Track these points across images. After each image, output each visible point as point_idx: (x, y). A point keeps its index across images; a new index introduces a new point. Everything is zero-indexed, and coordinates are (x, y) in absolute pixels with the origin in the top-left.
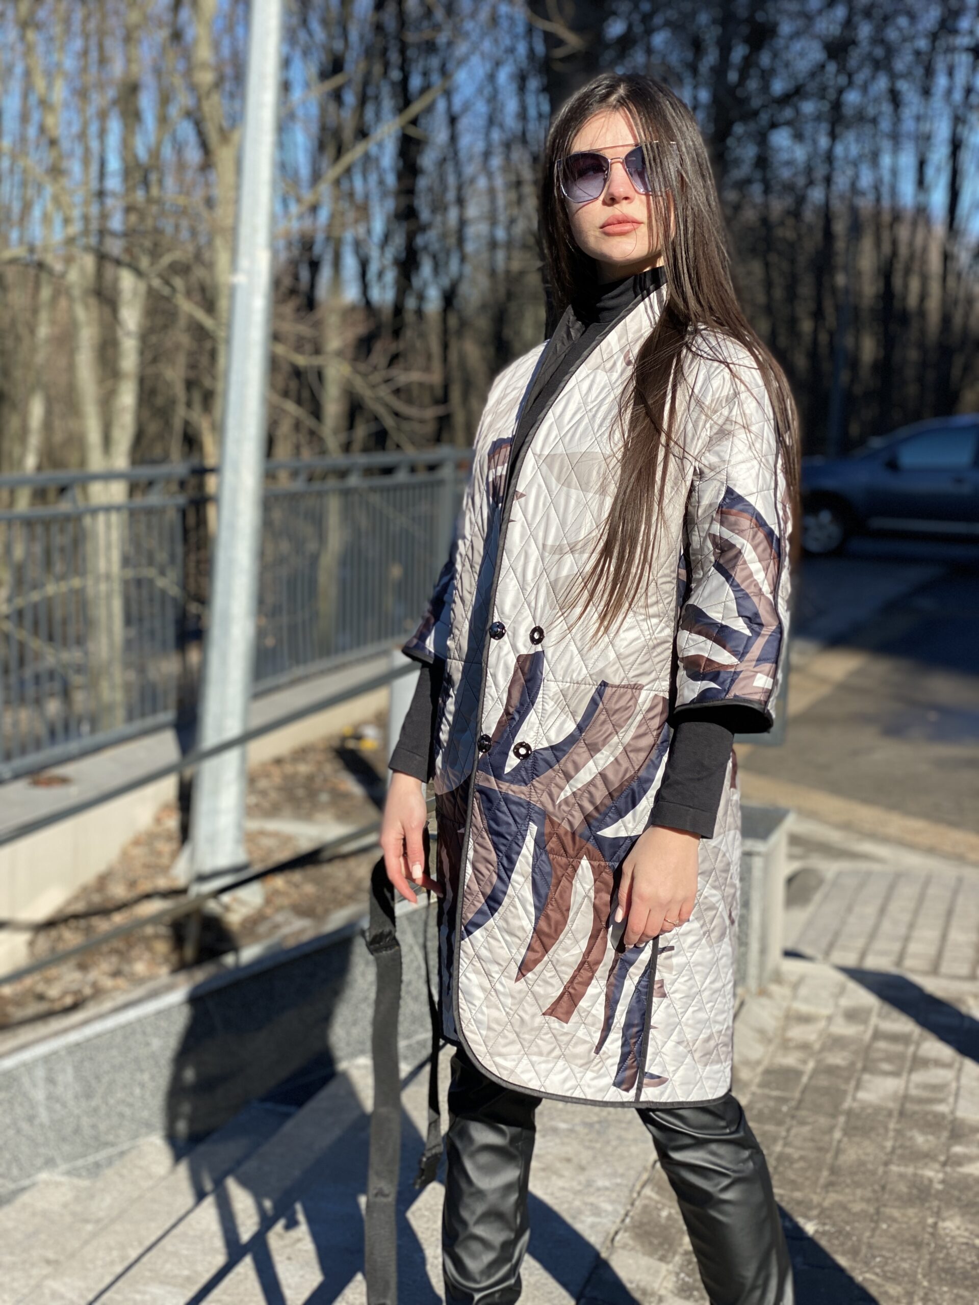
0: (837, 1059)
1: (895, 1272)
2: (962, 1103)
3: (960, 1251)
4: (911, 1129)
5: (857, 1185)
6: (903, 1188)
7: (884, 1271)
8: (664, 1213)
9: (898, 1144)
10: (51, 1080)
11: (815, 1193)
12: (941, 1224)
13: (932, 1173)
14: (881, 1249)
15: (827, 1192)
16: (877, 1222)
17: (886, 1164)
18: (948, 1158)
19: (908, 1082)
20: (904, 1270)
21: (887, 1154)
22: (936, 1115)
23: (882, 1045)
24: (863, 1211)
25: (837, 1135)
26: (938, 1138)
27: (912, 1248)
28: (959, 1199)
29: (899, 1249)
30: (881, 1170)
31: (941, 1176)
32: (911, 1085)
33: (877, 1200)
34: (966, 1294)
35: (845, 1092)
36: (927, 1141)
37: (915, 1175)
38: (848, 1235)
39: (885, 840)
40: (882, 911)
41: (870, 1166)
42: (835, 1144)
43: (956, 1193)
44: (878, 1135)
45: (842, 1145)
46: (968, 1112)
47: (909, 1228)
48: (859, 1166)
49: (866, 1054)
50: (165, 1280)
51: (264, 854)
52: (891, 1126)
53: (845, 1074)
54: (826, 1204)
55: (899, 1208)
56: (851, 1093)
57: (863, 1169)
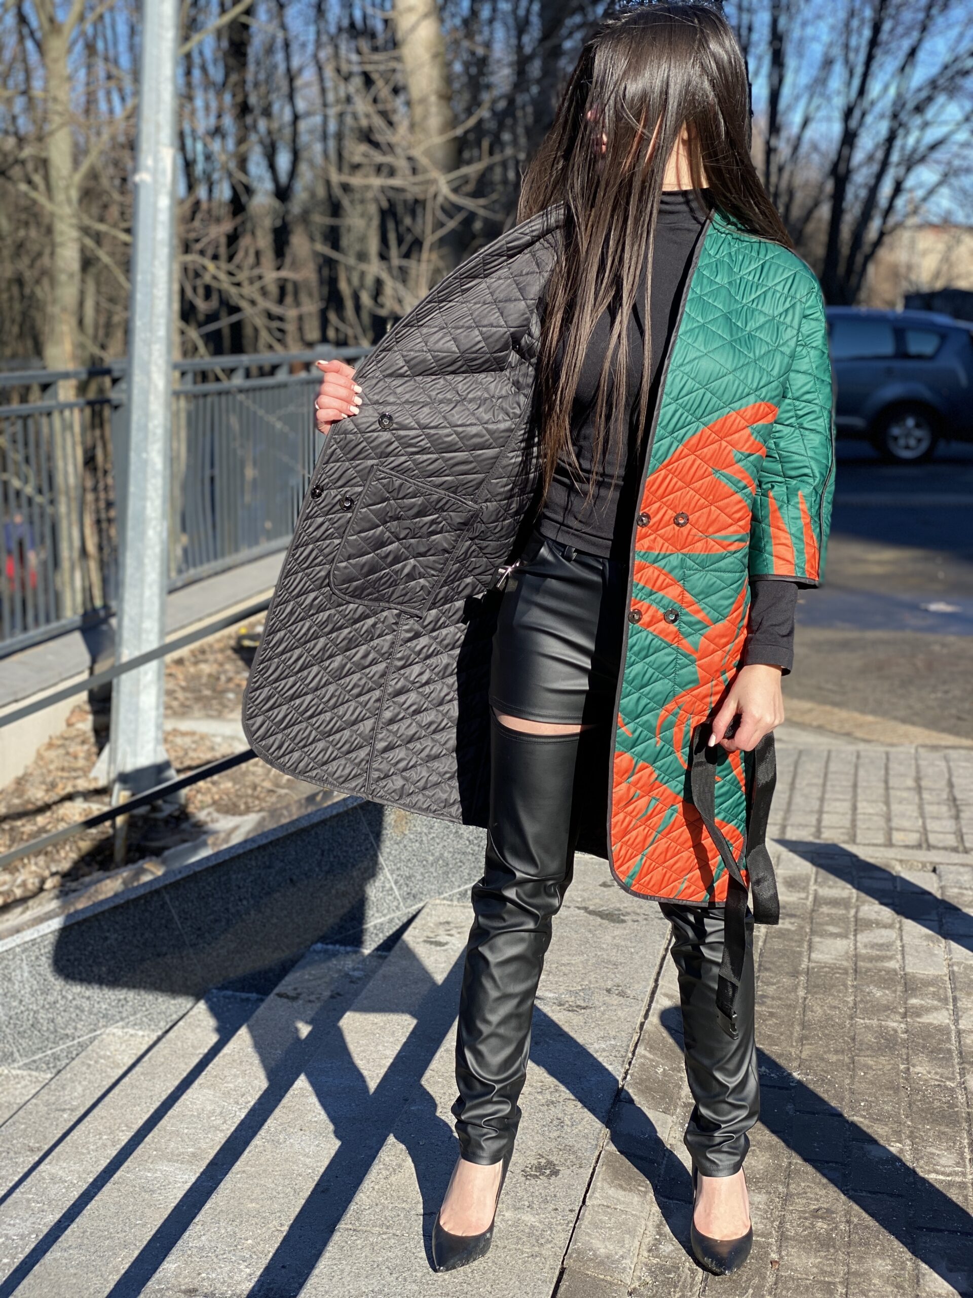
1: (880, 1114)
2: (909, 958)
3: (934, 1093)
4: (868, 985)
6: (870, 1038)
7: (870, 1115)
8: (660, 1070)
9: (858, 999)
11: (792, 1046)
12: (912, 1069)
13: (894, 1024)
14: (863, 1094)
15: (803, 1045)
16: (854, 1070)
17: (852, 1018)
18: (907, 1010)
19: (856, 941)
20: (888, 1112)
21: (851, 1009)
22: (888, 972)
23: (825, 909)
24: (839, 1061)
25: (801, 993)
26: (895, 992)
27: (891, 1092)
28: (924, 1047)
29: (880, 1093)
30: (848, 1023)
31: (903, 1026)
32: (859, 945)
33: (850, 1050)
34: (948, 1130)
35: (800, 953)
36: (885, 995)
37: (880, 1026)
41: (837, 1020)
42: (801, 1001)
43: (921, 1041)
44: (839, 991)
45: (807, 1002)
46: (917, 967)
47: (884, 1074)
48: (827, 1020)
49: (812, 919)
50: (172, 1158)
51: (181, 753)
52: (849, 983)
53: (797, 937)
54: (804, 1056)
55: (872, 1056)
56: (806, 954)
57: (831, 1022)
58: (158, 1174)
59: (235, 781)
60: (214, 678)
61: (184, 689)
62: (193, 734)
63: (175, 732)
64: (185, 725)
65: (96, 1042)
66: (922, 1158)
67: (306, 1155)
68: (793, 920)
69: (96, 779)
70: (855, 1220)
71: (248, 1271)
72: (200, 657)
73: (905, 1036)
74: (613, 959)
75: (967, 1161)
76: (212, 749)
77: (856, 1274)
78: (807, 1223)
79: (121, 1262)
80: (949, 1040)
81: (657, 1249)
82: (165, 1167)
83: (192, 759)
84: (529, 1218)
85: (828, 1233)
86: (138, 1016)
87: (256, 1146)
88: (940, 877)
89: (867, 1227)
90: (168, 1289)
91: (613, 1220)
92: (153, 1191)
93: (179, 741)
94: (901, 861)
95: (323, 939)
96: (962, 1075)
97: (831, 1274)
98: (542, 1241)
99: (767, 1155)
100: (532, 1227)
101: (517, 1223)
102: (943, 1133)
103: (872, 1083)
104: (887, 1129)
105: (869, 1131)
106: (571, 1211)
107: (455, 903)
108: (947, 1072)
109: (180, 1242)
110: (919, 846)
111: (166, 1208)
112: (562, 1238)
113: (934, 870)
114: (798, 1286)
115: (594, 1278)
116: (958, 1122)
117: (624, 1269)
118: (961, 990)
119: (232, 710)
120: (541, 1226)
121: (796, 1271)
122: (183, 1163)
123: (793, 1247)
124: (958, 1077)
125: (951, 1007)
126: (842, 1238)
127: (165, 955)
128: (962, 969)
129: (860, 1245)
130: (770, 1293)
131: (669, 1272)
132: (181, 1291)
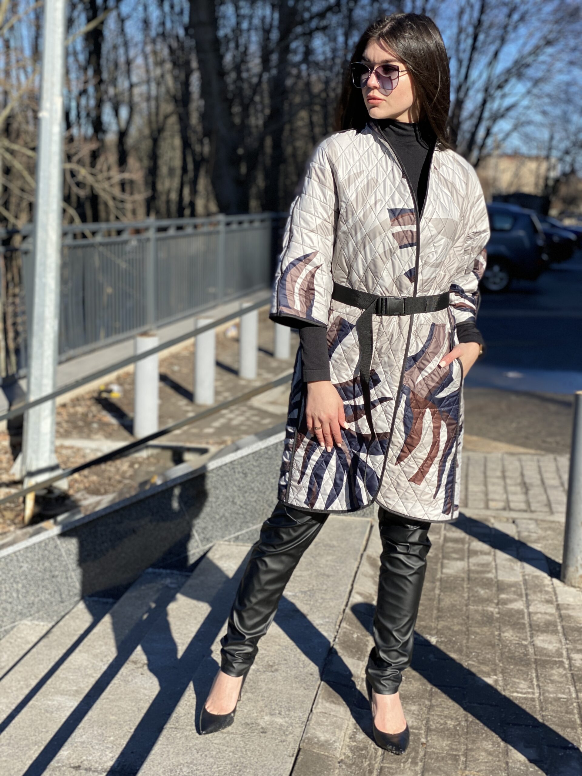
1: (484, 659)
2: (500, 572)
3: (516, 648)
4: (476, 587)
5: (453, 617)
6: (478, 617)
7: (478, 660)
8: (355, 636)
9: (471, 595)
11: (432, 622)
12: (502, 634)
13: (492, 609)
14: (474, 648)
15: (438, 621)
16: (468, 635)
17: (467, 605)
18: (499, 601)
19: (468, 563)
20: (488, 658)
21: (466, 600)
22: (488, 579)
23: (450, 544)
24: (459, 629)
25: (437, 592)
26: (491, 591)
27: (490, 647)
28: (509, 622)
29: (483, 648)
30: (464, 608)
31: (497, 610)
32: (471, 564)
33: (466, 624)
34: (523, 668)
35: (436, 569)
36: (486, 593)
37: (483, 610)
38: (455, 643)
41: (458, 607)
42: (437, 596)
43: (507, 618)
44: (459, 591)
45: (441, 597)
46: (505, 577)
47: (486, 637)
48: (452, 607)
49: (443, 550)
50: (63, 693)
51: (65, 459)
52: (465, 586)
53: (434, 560)
54: (439, 627)
55: (478, 627)
56: (439, 570)
57: (455, 608)
58: (55, 702)
59: (98, 475)
60: (85, 415)
61: (67, 422)
62: (71, 448)
63: (62, 447)
64: (68, 442)
65: (15, 629)
66: (509, 684)
67: (145, 689)
69: (14, 475)
71: (111, 755)
72: (76, 403)
73: (498, 616)
74: (327, 573)
75: (535, 686)
76: (84, 456)
77: (472, 750)
79: (34, 753)
80: (523, 618)
81: (355, 737)
82: (59, 698)
83: (72, 463)
84: (279, 720)
85: (455, 727)
86: (41, 613)
87: (115, 684)
88: (517, 526)
90: (63, 766)
91: (329, 721)
92: (52, 712)
93: (64, 452)
94: (494, 517)
95: (153, 566)
96: (532, 636)
97: (456, 750)
98: (287, 733)
99: (419, 683)
100: (281, 725)
101: (272, 723)
102: (521, 670)
103: (479, 642)
104: (488, 668)
106: (304, 716)
107: (232, 543)
108: (523, 636)
109: (70, 739)
110: (504, 509)
111: (60, 722)
112: (298, 731)
113: (514, 522)
114: (438, 757)
115: (318, 754)
116: (530, 664)
117: (336, 749)
118: (530, 589)
119: (96, 433)
120: (286, 725)
121: (436, 748)
122: (70, 696)
123: (434, 735)
124: (529, 638)
125: (524, 599)
126: (463, 730)
127: (57, 576)
128: (530, 578)
129: (474, 733)
130: (421, 761)
131: (362, 750)
132: (71, 767)
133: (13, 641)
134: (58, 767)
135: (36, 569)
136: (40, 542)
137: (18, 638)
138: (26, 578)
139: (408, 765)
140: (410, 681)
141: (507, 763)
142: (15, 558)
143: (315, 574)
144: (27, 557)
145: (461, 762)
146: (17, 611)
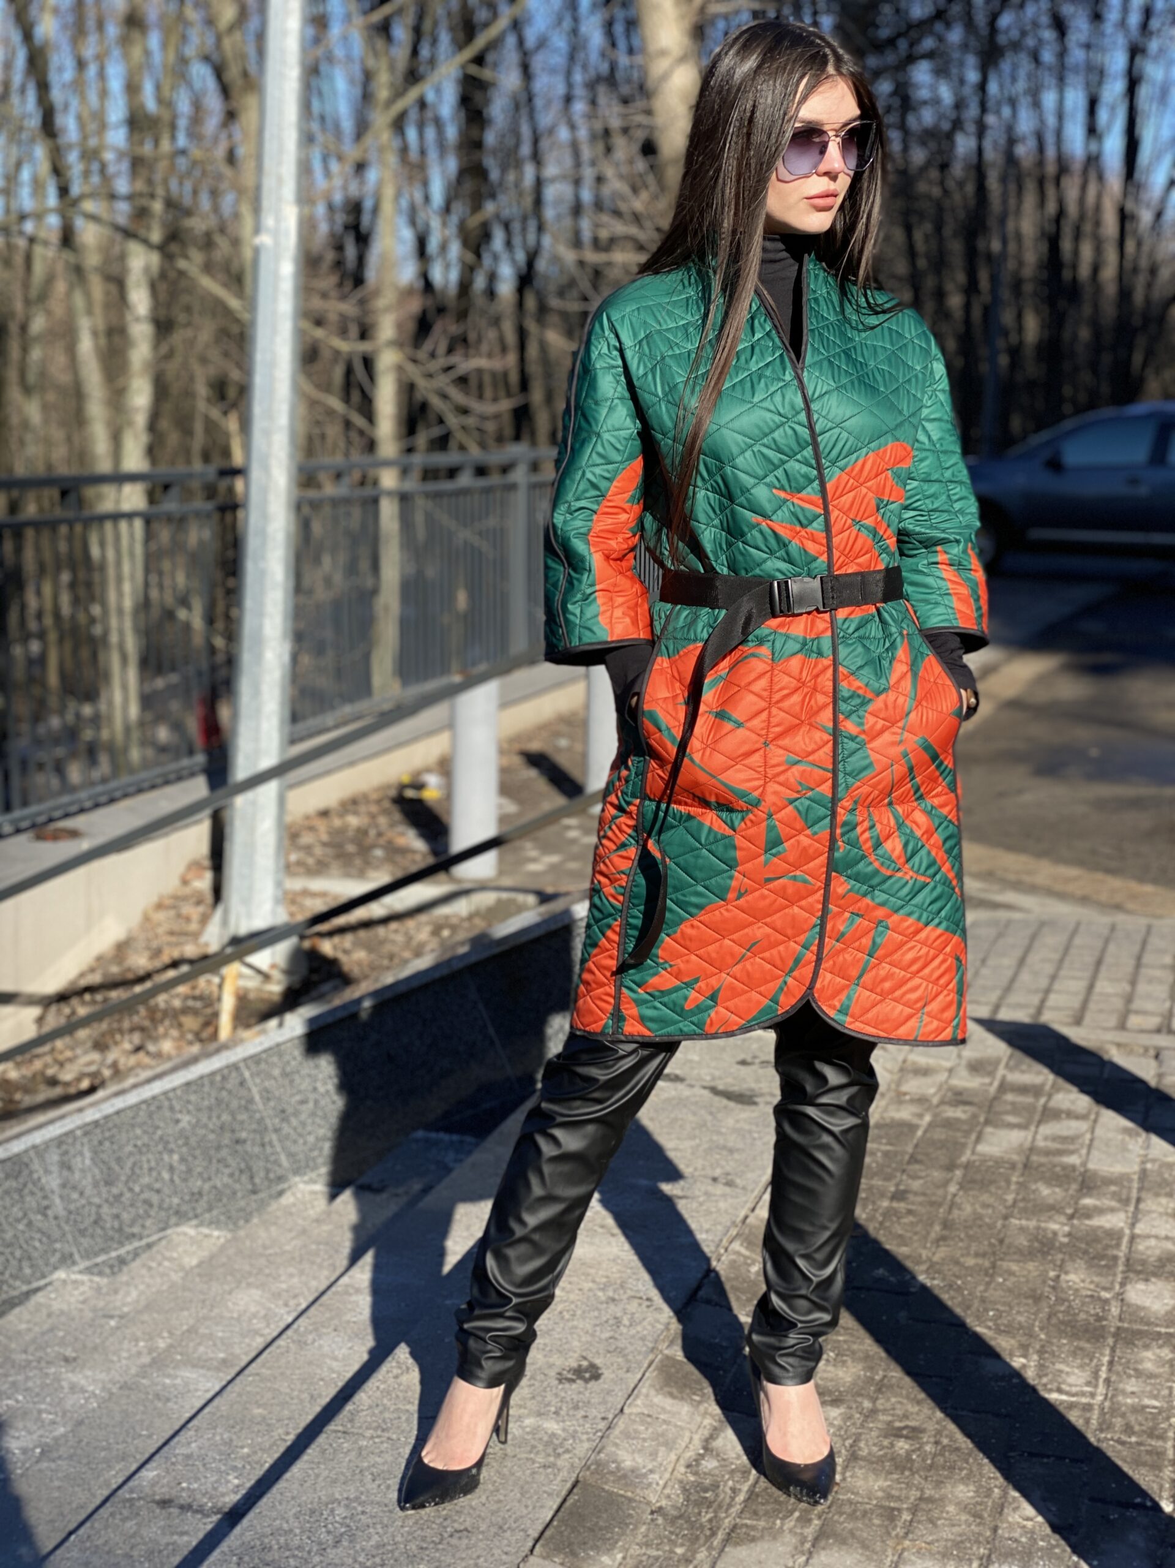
0: (959, 1113)
1: (1010, 1325)
2: (1095, 1153)
3: (1083, 1304)
4: (1036, 1182)
5: (972, 1239)
6: (1023, 1241)
7: (997, 1325)
9: (1020, 1197)
10: (65, 1165)
11: (925, 1248)
12: (1063, 1277)
13: (1057, 1226)
14: (995, 1303)
15: (938, 1246)
16: (992, 1276)
17: (1006, 1218)
18: (1076, 1211)
20: (1020, 1323)
21: (1008, 1208)
22: (1064, 1167)
23: (1009, 1097)
24: (976, 1265)
25: (953, 1188)
26: (1067, 1190)
27: (1030, 1301)
28: (1086, 1252)
29: (1015, 1302)
30: (999, 1224)
31: (1067, 1229)
32: (1039, 1137)
33: (994, 1253)
34: (1087, 1346)
35: (964, 1146)
36: (1054, 1193)
37: (1038, 1228)
38: (959, 1289)
39: (1032, 889)
40: (1022, 962)
41: (987, 1220)
42: (949, 1197)
43: (1083, 1246)
44: (999, 1188)
45: (957, 1199)
46: (1101, 1164)
47: (1028, 1281)
48: (975, 1220)
49: (990, 1107)
52: (1014, 1179)
53: (965, 1127)
54: (936, 1258)
55: (1019, 1261)
56: (970, 1146)
57: (979, 1222)
58: (178, 1381)
59: (369, 947)
60: (362, 832)
61: (325, 844)
63: (306, 893)
64: (317, 884)
66: (1046, 1375)
68: (967, 1108)
69: (207, 945)
70: (945, 1441)
71: (236, 1482)
72: (351, 806)
74: (730, 1144)
75: (1101, 1381)
77: (930, 1500)
78: (886, 1443)
80: (1118, 1246)
81: (698, 1464)
82: (188, 1374)
84: (552, 1426)
85: (909, 1453)
86: (215, 1213)
88: (1161, 1063)
89: (958, 1449)
90: (139, 1499)
91: (651, 1430)
94: (1121, 1045)
95: (427, 1126)
97: (898, 1499)
98: (560, 1450)
99: (860, 1366)
100: (553, 1435)
101: (535, 1430)
102: (1081, 1349)
104: (1013, 1342)
105: (993, 1343)
106: (604, 1419)
108: (1104, 1281)
110: (1158, 1031)
112: (583, 1448)
113: (1157, 1057)
114: (855, 1511)
115: (611, 1493)
116: (1103, 1337)
117: (650, 1484)
118: (1149, 1190)
119: (377, 868)
120: (563, 1435)
121: (857, 1494)
122: (209, 1369)
123: (861, 1468)
124: (1117, 1287)
125: (1131, 1208)
126: (924, 1460)
127: (244, 1141)
128: (1156, 1166)
129: (943, 1468)
130: (819, 1517)
131: (706, 1490)
132: (153, 1501)
133: (154, 1264)
134: (131, 1500)
135: (205, 1126)
136: (213, 1074)
137: (165, 1258)
138: (186, 1144)
139: (790, 1523)
140: (844, 1362)
141: (995, 1529)
142: (166, 1103)
143: (706, 1146)
144: (189, 1102)
145: (900, 1524)
146: (170, 1208)
